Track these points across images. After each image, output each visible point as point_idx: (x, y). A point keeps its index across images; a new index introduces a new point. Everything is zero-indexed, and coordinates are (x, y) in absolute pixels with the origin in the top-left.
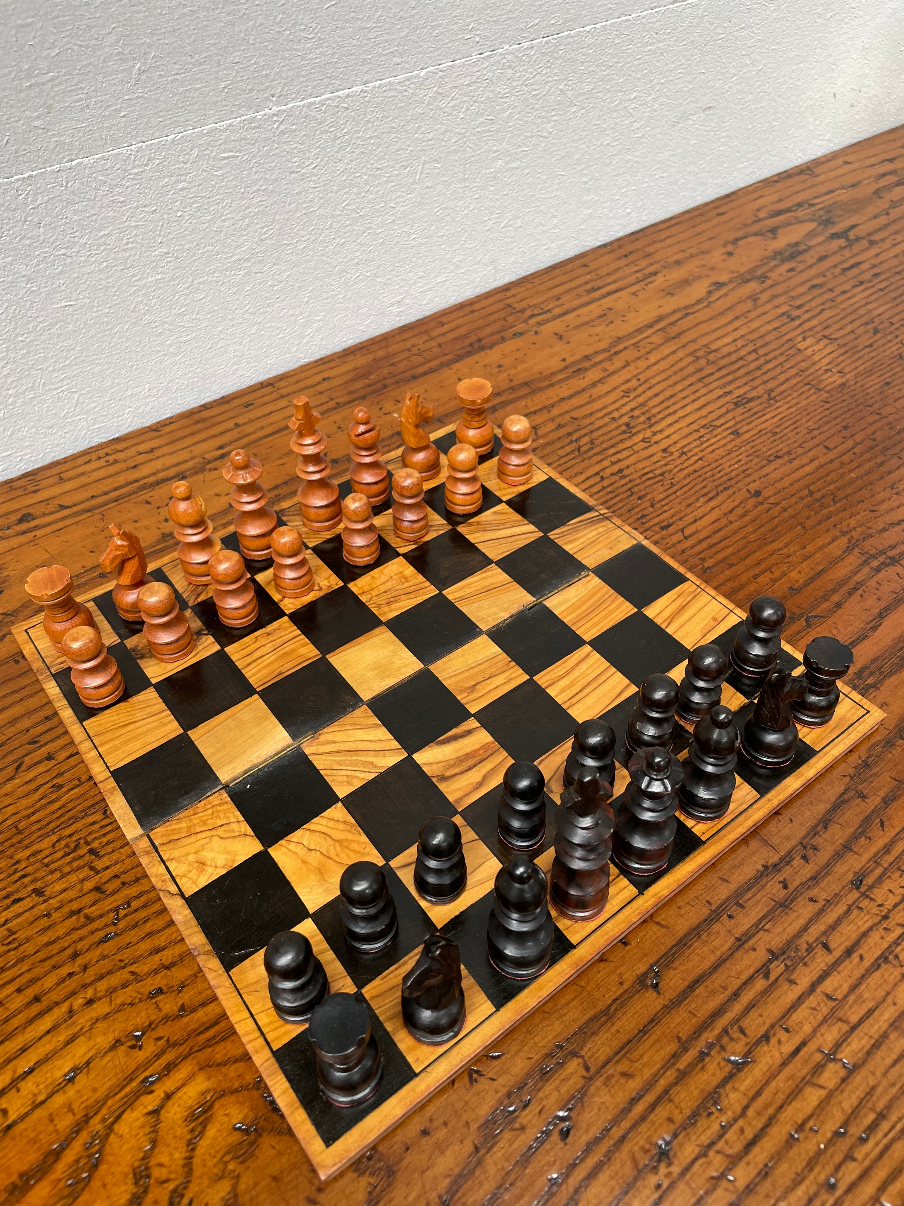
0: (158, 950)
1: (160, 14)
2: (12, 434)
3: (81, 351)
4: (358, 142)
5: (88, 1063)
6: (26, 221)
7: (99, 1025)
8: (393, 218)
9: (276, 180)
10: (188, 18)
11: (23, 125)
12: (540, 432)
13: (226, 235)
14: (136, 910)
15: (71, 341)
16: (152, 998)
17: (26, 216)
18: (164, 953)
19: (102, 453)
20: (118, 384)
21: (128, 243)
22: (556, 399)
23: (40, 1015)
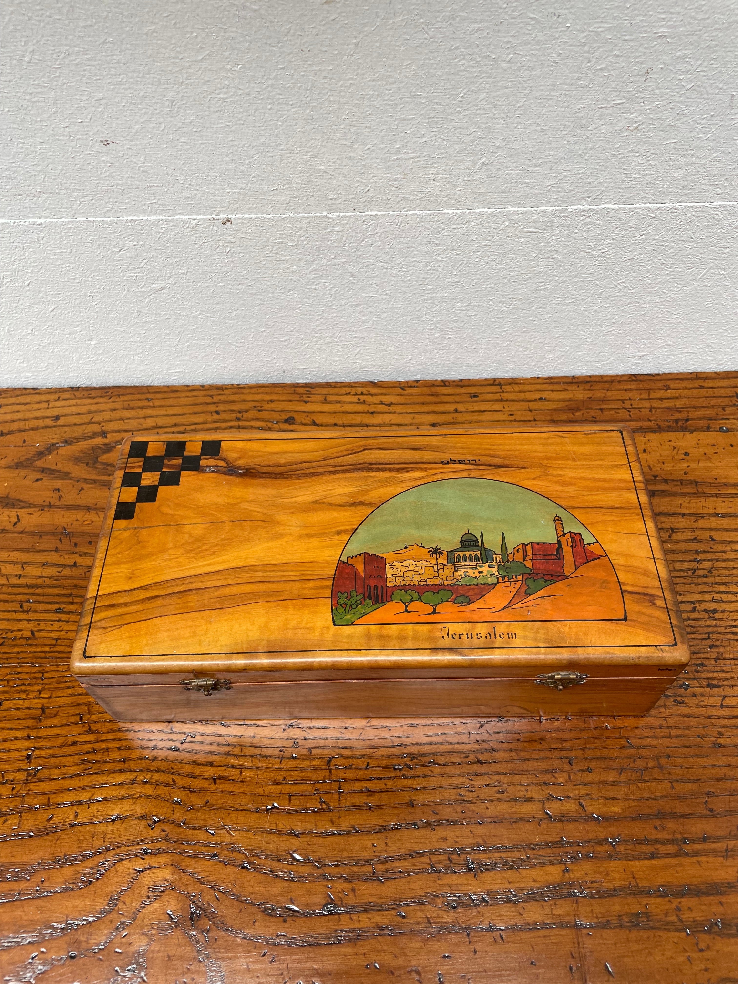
0: (192, 776)
1: (516, 128)
2: (310, 358)
3: (372, 325)
4: (653, 242)
5: (125, 818)
6: (363, 240)
7: (142, 799)
8: (662, 300)
9: (566, 254)
10: (537, 134)
11: (383, 182)
12: (674, 537)
13: (509, 281)
14: (196, 742)
15: (367, 317)
16: (174, 803)
17: (365, 238)
18: (195, 780)
19: (360, 390)
20: (390, 350)
21: (431, 269)
22: (711, 511)
23: (121, 771)
